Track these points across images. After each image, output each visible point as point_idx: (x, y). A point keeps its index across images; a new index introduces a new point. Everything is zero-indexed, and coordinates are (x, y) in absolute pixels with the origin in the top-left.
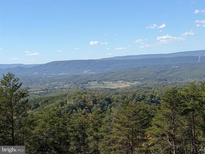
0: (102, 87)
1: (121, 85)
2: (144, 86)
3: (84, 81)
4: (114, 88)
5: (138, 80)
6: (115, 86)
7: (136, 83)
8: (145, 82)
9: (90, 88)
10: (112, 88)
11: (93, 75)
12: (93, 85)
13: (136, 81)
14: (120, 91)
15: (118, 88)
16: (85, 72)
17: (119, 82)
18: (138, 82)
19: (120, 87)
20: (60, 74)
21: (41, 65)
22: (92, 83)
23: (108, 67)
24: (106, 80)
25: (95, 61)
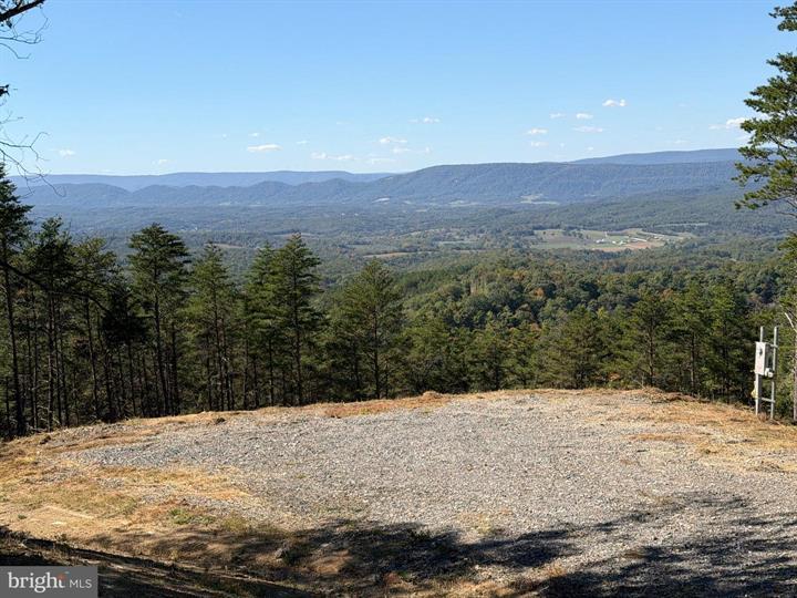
0: (577, 246)
1: (634, 243)
2: (707, 248)
3: (524, 228)
4: (614, 250)
5: (690, 230)
6: (615, 244)
7: (681, 237)
8: (712, 234)
9: (539, 247)
10: (607, 250)
11: (550, 210)
12: (551, 241)
13: (683, 230)
14: (630, 260)
15: (627, 251)
16: (529, 200)
17: (628, 231)
18: (689, 235)
19: (632, 247)
20: (455, 204)
21: (399, 177)
22: (548, 235)
23: (598, 187)
24: (591, 226)
25: (558, 166)
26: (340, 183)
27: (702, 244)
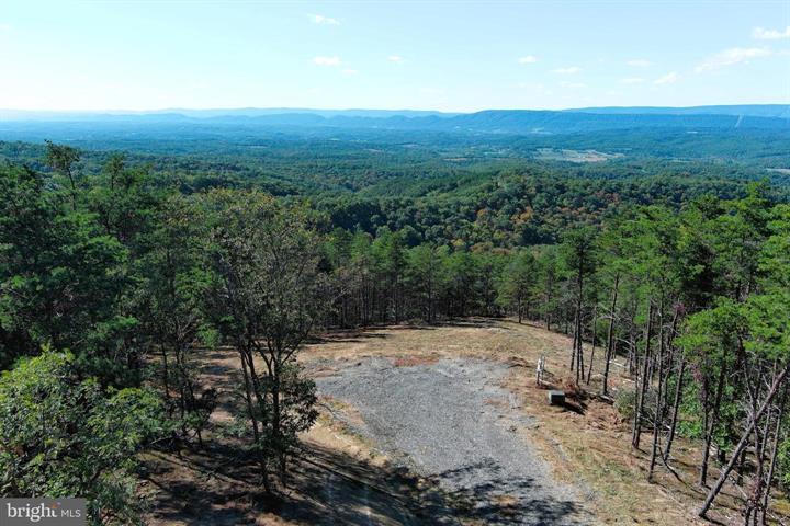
0: (559, 158)
1: (592, 158)
2: (630, 162)
3: (531, 147)
4: (579, 161)
5: (622, 152)
6: (580, 158)
7: (617, 155)
8: (633, 155)
9: (542, 158)
10: (575, 161)
11: (546, 137)
12: (546, 155)
13: (618, 152)
14: (586, 168)
15: (586, 163)
16: (536, 131)
17: (590, 151)
18: (621, 155)
19: (589, 160)
20: (495, 132)
21: (466, 116)
22: (544, 151)
23: (574, 125)
24: (567, 147)
25: (554, 112)
26: (434, 118)
27: (628, 160)
